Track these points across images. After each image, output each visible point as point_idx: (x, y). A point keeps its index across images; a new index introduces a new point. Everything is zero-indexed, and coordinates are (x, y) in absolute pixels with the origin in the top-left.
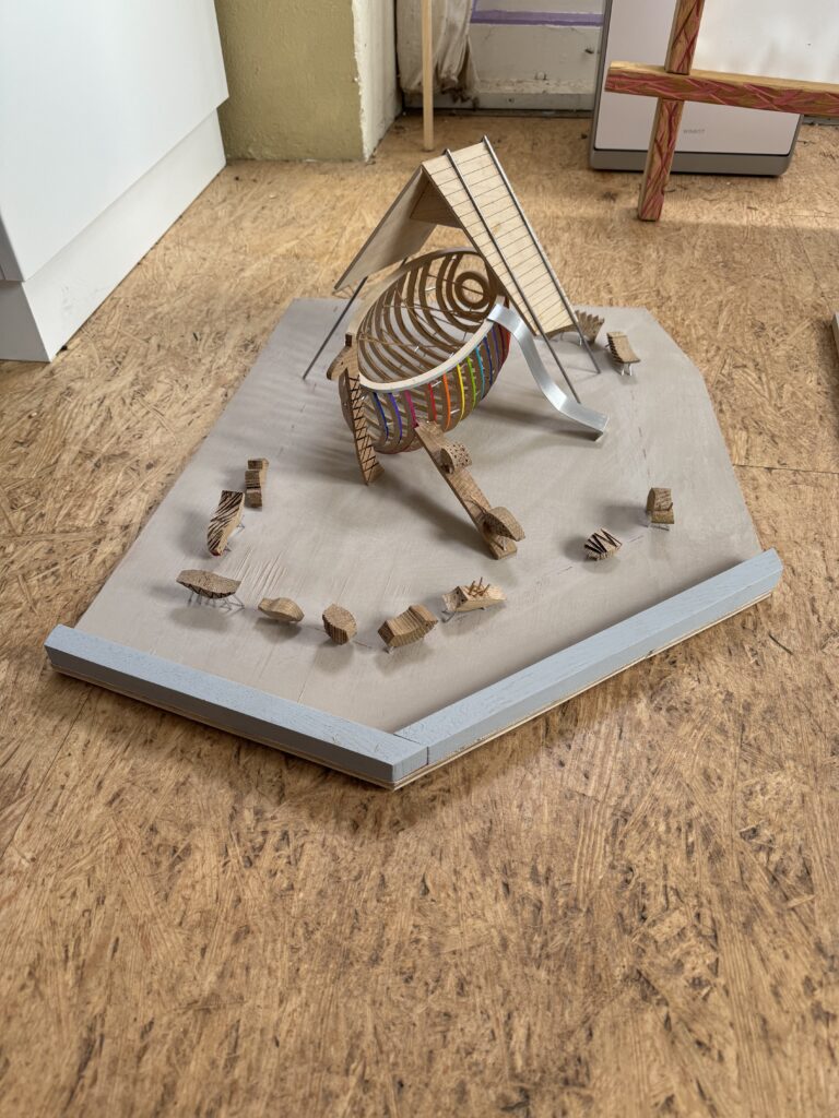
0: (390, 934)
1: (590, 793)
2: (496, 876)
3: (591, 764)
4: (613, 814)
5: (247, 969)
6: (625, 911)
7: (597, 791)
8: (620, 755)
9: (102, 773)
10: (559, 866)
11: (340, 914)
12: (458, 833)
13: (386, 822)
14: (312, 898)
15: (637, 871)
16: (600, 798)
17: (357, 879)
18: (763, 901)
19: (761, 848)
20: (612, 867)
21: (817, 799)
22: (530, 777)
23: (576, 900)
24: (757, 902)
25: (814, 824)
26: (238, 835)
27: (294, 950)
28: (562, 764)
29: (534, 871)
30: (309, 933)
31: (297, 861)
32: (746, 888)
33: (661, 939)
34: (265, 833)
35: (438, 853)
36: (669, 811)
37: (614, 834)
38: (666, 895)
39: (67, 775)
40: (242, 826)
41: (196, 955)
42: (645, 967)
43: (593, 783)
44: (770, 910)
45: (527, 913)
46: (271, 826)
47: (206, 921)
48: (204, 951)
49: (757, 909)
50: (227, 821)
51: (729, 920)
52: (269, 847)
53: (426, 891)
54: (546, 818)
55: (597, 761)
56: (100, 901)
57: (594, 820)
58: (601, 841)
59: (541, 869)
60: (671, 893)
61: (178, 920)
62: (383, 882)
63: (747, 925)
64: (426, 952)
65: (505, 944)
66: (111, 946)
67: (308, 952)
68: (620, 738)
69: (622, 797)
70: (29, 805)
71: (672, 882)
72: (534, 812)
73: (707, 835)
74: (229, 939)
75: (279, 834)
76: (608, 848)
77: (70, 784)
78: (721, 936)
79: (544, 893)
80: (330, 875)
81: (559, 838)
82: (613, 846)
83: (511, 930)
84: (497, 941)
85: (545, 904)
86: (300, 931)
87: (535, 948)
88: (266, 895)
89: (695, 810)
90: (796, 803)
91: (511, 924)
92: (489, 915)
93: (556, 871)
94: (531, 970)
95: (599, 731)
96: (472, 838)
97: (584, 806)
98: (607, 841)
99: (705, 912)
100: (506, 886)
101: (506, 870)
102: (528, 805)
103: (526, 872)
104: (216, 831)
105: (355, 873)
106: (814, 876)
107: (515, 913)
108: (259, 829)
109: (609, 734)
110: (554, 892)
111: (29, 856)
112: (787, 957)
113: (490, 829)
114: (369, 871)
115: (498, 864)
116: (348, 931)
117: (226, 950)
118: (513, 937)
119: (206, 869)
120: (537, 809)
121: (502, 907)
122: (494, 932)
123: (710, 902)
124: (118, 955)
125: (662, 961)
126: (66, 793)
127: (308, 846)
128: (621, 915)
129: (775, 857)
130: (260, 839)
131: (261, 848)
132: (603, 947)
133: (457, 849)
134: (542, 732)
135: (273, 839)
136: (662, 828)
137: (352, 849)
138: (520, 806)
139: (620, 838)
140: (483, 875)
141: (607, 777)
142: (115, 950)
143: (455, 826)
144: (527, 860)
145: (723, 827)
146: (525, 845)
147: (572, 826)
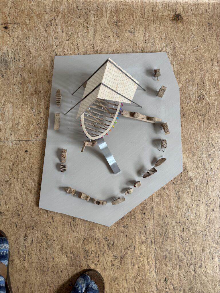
0: (49, 266)
1: (79, 236)
2: (64, 254)
3: (79, 230)
4: (83, 239)
5: (29, 276)
6: (85, 256)
7: (80, 235)
8: (84, 227)
10: (74, 250)
11: (41, 265)
13: (45, 249)
14: (36, 263)
15: (87, 249)
16: (81, 237)
17: (42, 259)
18: (106, 250)
19: (107, 241)
20: (83, 249)
21: (117, 230)
22: (68, 235)
23: (77, 255)
25: (116, 235)
26: (21, 256)
27: (35, 272)
28: (74, 231)
30: (37, 269)
31: (32, 258)
32: (104, 248)
33: (90, 259)
34: (25, 254)
35: (54, 252)
36: (92, 237)
37: (83, 243)
38: (91, 252)
40: (21, 254)
41: (21, 275)
42: (88, 263)
43: (79, 234)
44: (107, 251)
45: (70, 259)
46: (26, 253)
47: (21, 271)
48: (22, 275)
49: (105, 251)
50: (18, 254)
51: (101, 254)
52: (26, 257)
53: (54, 259)
54: (72, 242)
55: (80, 230)
57: (80, 241)
58: (81, 244)
59: (71, 251)
61: (16, 271)
62: (47, 259)
63: (103, 254)
64: (55, 268)
65: (67, 264)
67: (38, 272)
68: (84, 224)
69: (84, 236)
71: (92, 249)
72: (70, 242)
73: (98, 240)
74: (25, 272)
75: (27, 254)
76: (82, 245)
78: (99, 256)
79: (72, 255)
80: (38, 259)
81: (74, 245)
82: (83, 245)
83: (68, 262)
84: (66, 264)
85: (73, 257)
86: (36, 269)
87: (72, 264)
88: (29, 265)
89: (96, 236)
90: (113, 231)
92: (64, 260)
93: (74, 251)
94: (71, 267)
95: (80, 223)
96: (60, 248)
97: (78, 239)
98: (82, 244)
99: (97, 253)
100: (66, 255)
101: (66, 253)
102: (68, 241)
103: (69, 252)
104: (17, 256)
105: (42, 258)
106: (115, 244)
107: (68, 259)
108: (24, 254)
109: (82, 223)
110: (74, 255)
112: (109, 258)
113: (62, 246)
114: (44, 257)
115: (65, 252)
116: (43, 267)
117: (25, 274)
118: (68, 263)
119: (17, 263)
120: (70, 241)
121: (66, 259)
122: (65, 263)
123: (98, 251)
125: (90, 262)
127: (33, 255)
129: (109, 241)
130: (25, 256)
131: (25, 257)
132: (82, 262)
133: (57, 251)
134: (70, 225)
135: (27, 255)
136: (91, 240)
137: (40, 254)
138: (67, 241)
139: (84, 243)
140: (62, 254)
141: (81, 232)
143: (57, 247)
144: (69, 250)
145: (101, 238)
146: (68, 248)
147: (76, 243)
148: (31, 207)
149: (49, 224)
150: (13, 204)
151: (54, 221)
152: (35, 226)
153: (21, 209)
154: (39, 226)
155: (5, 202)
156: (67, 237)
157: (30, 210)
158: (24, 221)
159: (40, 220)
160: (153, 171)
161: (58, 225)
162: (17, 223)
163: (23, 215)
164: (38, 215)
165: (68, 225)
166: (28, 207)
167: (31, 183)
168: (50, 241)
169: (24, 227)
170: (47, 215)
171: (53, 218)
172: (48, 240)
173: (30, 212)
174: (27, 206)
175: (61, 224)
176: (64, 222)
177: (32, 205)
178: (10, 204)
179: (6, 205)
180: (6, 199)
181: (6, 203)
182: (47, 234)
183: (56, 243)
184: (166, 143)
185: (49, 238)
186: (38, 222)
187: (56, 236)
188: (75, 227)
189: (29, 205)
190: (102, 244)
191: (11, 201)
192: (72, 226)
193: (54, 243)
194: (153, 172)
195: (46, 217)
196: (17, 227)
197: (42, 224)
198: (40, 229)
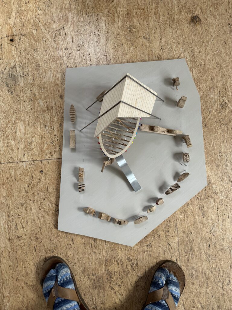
1: (101, 258)
2: (87, 276)
3: (100, 251)
4: (105, 261)
6: (108, 277)
7: (102, 257)
8: (105, 248)
9: (12, 275)
10: (97, 272)
12: (79, 271)
15: (110, 270)
16: (103, 258)
18: (130, 270)
19: (130, 261)
20: (106, 270)
21: (140, 249)
22: (90, 257)
23: (100, 277)
24: (129, 270)
25: (139, 254)
28: (95, 253)
29: (93, 274)
32: (127, 269)
33: (114, 280)
36: (115, 258)
37: (105, 264)
38: (114, 273)
39: (6, 277)
42: (111, 285)
43: (101, 255)
44: (131, 271)
45: (93, 281)
49: (129, 272)
51: (124, 274)
54: (94, 264)
55: (102, 251)
56: (24, 297)
57: (102, 263)
58: (103, 266)
60: (115, 272)
63: (127, 275)
65: (90, 287)
66: (29, 303)
68: (105, 244)
69: (106, 257)
70: (2, 284)
71: (115, 270)
72: (91, 264)
73: (121, 261)
77: (7, 279)
78: (123, 277)
79: (95, 277)
81: (96, 267)
83: (91, 285)
84: (89, 287)
85: (95, 279)
87: (95, 286)
89: (119, 256)
90: (136, 251)
91: (90, 283)
92: (87, 283)
93: (96, 273)
94: (95, 290)
95: (101, 244)
96: (82, 271)
97: (100, 260)
98: (104, 266)
99: (121, 274)
100: (89, 278)
101: (88, 275)
103: (92, 275)
106: (138, 264)
107: (91, 282)
109: (103, 244)
110: (96, 277)
111: (8, 293)
112: (133, 278)
113: (84, 269)
118: (91, 286)
120: (92, 263)
121: (89, 281)
123: (121, 272)
124: (31, 304)
125: (114, 284)
126: (8, 281)
128: (107, 278)
129: (132, 262)
132: (105, 284)
133: (79, 274)
134: (91, 247)
136: (114, 261)
138: (89, 263)
140: (85, 277)
141: (103, 253)
142: (30, 303)
143: (78, 270)
144: (91, 272)
145: (124, 258)
146: (91, 270)
147: (98, 264)
148: (49, 230)
149: (69, 246)
150: (31, 228)
151: (74, 243)
152: (55, 250)
153: (39, 232)
154: (59, 249)
155: (23, 225)
156: (89, 259)
157: (49, 233)
158: (43, 244)
159: (59, 242)
160: (176, 187)
161: (78, 248)
162: (36, 247)
163: (42, 238)
164: (57, 237)
165: (89, 246)
166: (46, 230)
167: (48, 204)
168: (71, 263)
169: (44, 251)
170: (66, 238)
171: (72, 240)
172: (69, 263)
173: (49, 234)
174: (45, 228)
175: (82, 246)
176: (84, 244)
177: (50, 228)
178: (27, 227)
179: (23, 229)
180: (23, 222)
181: (23, 227)
182: (67, 256)
183: (77, 265)
184: (189, 157)
185: (70, 260)
186: (58, 245)
187: (78, 258)
188: (96, 249)
189: (48, 228)
190: (125, 264)
191: (28, 224)
192: (94, 248)
193: (75, 266)
194: (176, 189)
195: (66, 239)
196: (37, 251)
197: (61, 246)
198: (60, 251)
